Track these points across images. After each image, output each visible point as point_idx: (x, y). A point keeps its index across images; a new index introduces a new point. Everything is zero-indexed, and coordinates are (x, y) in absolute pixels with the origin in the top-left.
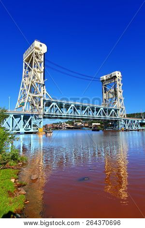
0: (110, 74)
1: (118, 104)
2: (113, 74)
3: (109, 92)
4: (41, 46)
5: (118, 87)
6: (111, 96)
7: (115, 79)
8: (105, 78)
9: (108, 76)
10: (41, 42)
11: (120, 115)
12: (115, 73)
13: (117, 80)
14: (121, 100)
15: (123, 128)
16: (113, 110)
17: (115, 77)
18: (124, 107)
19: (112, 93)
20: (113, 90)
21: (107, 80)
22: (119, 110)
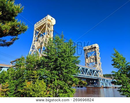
0: (91, 46)
1: (98, 67)
2: (94, 45)
3: (91, 58)
4: (52, 19)
5: (97, 55)
6: (92, 61)
7: (95, 49)
8: (87, 48)
9: (90, 47)
10: (52, 17)
11: (100, 75)
12: (95, 45)
13: (96, 49)
14: (100, 64)
15: (102, 86)
16: (96, 71)
17: (95, 47)
18: (101, 70)
19: (93, 59)
20: (93, 57)
21: (88, 49)
22: (99, 71)
